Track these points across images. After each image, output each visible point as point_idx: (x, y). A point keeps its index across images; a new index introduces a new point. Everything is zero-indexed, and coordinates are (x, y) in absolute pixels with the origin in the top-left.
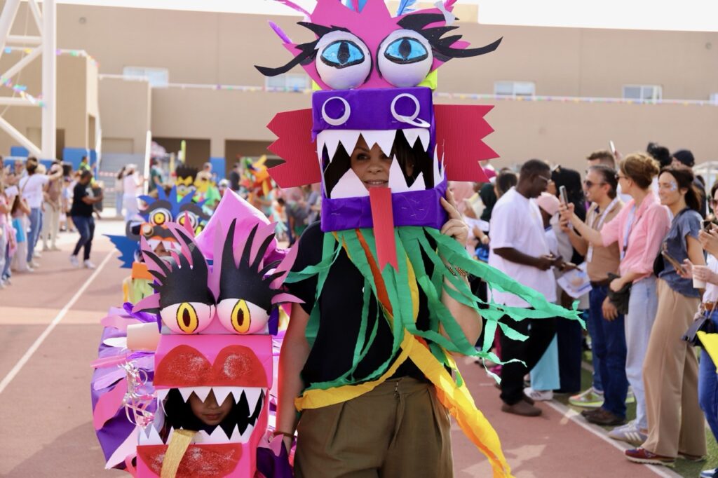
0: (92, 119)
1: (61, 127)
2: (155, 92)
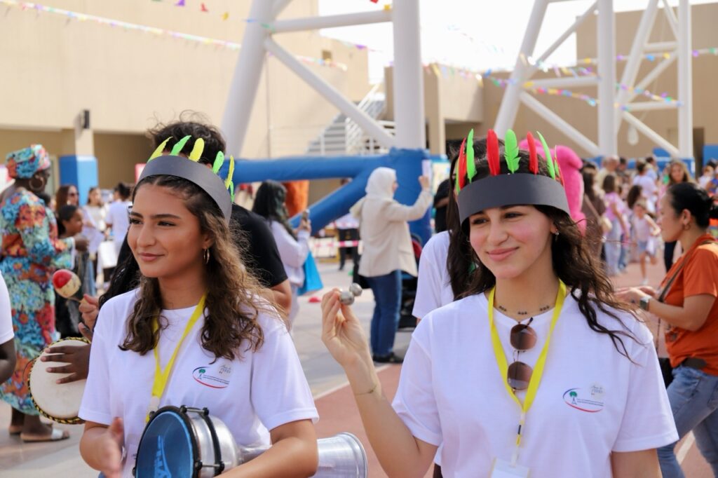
1: (699, 125)
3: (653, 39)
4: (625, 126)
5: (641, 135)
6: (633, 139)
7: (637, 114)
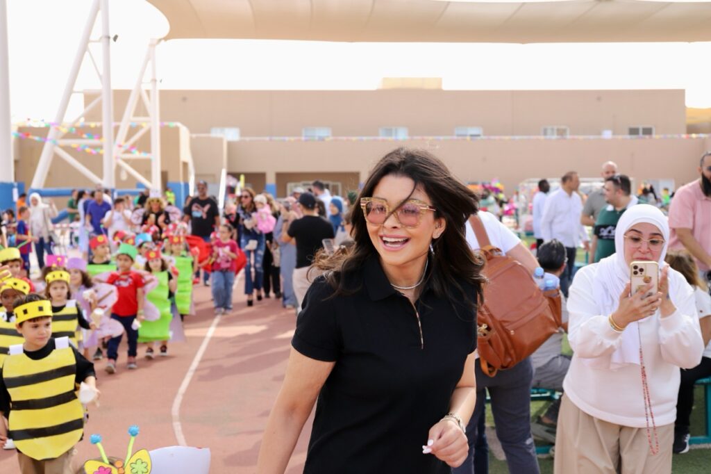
0: (185, 165)
1: (165, 169)
2: (230, 144)
3: (137, 114)
4: (119, 169)
5: (129, 175)
6: (124, 177)
7: (127, 161)
